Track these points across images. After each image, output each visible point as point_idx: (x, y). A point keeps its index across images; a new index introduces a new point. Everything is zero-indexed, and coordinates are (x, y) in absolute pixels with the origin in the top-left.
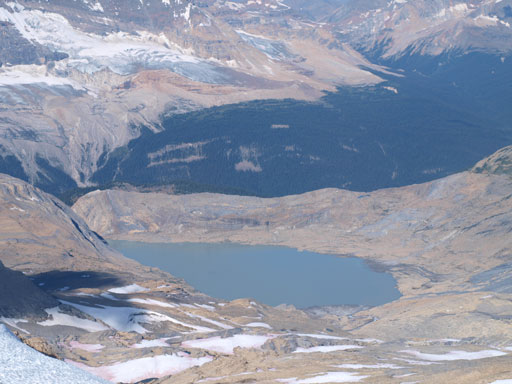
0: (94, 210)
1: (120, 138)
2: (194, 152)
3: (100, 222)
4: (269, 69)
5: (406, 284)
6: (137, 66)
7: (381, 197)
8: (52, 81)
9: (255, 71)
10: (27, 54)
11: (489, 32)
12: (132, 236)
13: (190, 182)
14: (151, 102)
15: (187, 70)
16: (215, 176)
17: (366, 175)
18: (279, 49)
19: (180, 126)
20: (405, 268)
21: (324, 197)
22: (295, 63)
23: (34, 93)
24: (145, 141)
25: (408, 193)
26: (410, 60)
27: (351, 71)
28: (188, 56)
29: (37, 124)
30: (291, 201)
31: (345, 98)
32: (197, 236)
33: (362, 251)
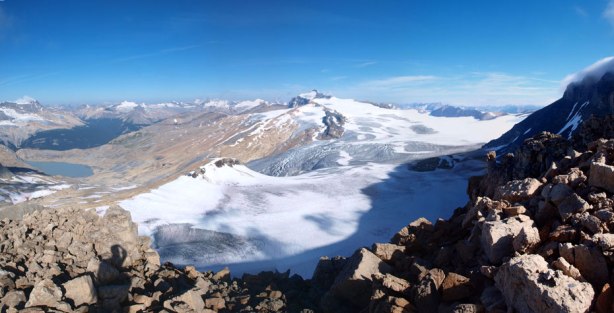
0: (21, 153)
1: (26, 137)
2: (43, 141)
3: (23, 156)
4: (60, 122)
5: (95, 171)
6: (30, 121)
7: (88, 150)
8: (12, 124)
9: (57, 122)
10: (6, 118)
11: (108, 114)
12: (30, 160)
13: (42, 147)
14: (34, 129)
15: (41, 122)
16: (48, 146)
17: (83, 146)
18: (62, 118)
19: (40, 134)
20: (94, 167)
21: (74, 151)
22: (65, 120)
23: (8, 127)
24: (32, 138)
25: (93, 149)
26: (91, 120)
27: (78, 122)
28: (41, 119)
29: (8, 134)
30: (67, 152)
31: (77, 128)
32: (45, 160)
33: (84, 163)
